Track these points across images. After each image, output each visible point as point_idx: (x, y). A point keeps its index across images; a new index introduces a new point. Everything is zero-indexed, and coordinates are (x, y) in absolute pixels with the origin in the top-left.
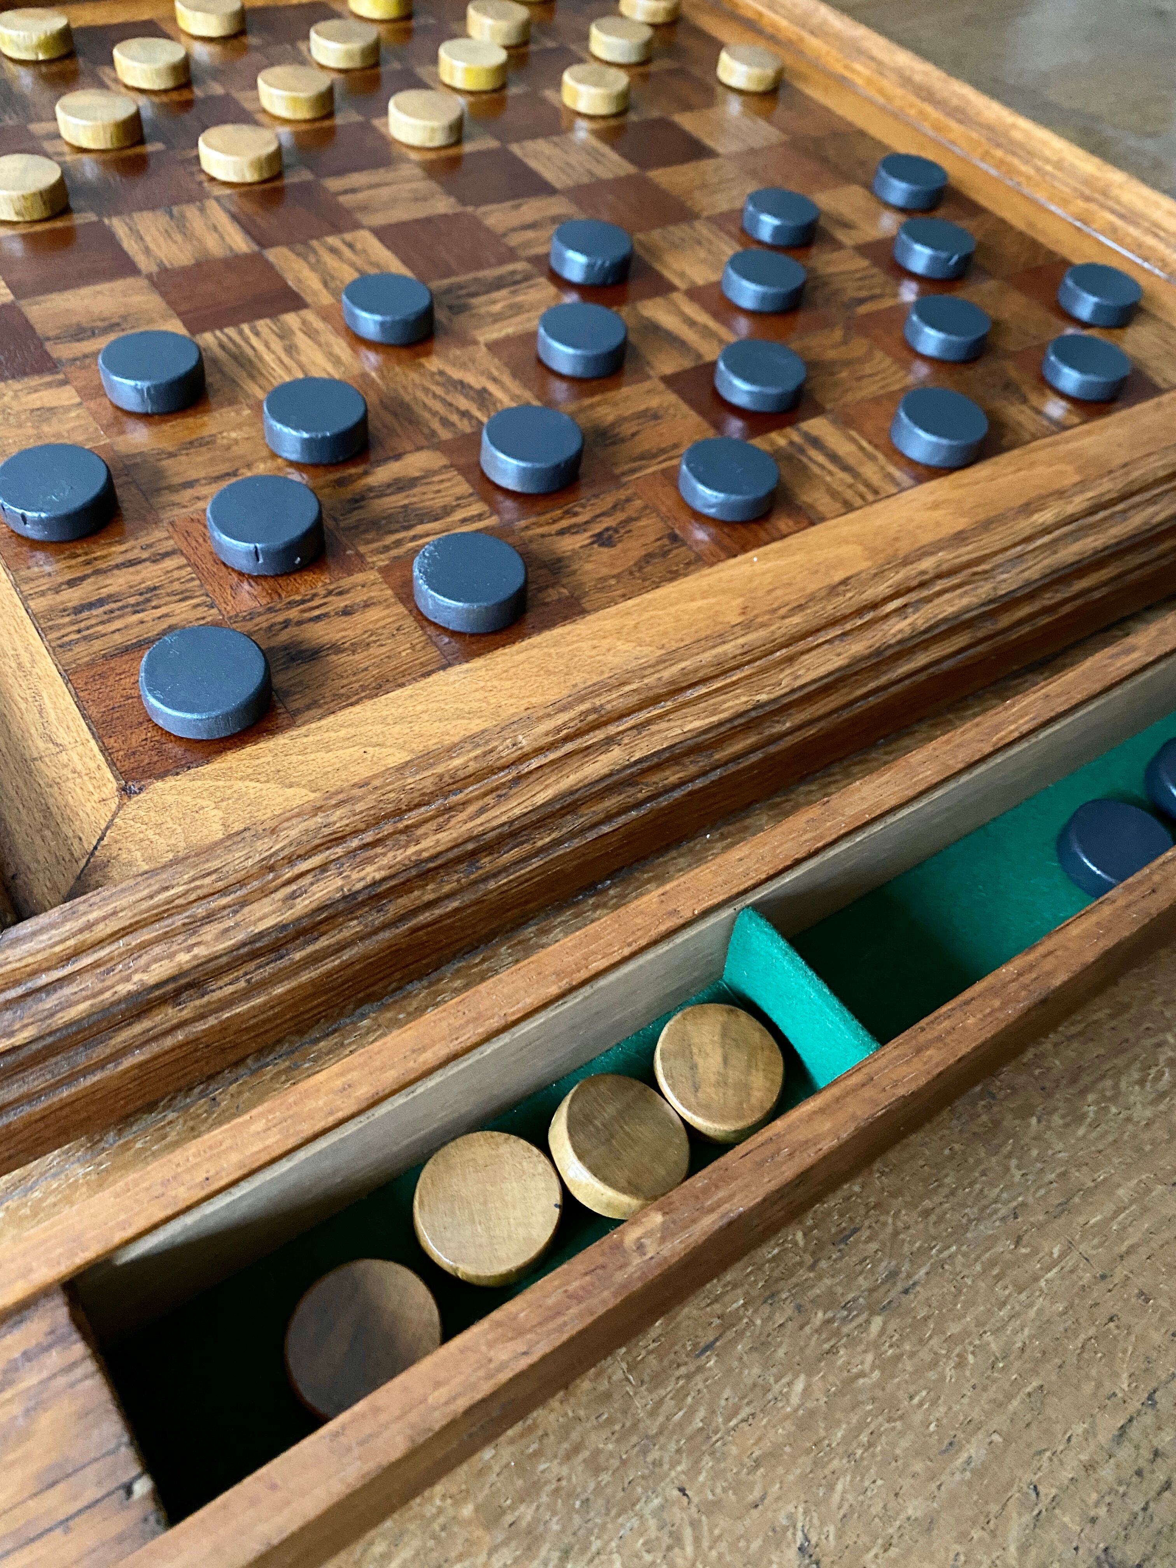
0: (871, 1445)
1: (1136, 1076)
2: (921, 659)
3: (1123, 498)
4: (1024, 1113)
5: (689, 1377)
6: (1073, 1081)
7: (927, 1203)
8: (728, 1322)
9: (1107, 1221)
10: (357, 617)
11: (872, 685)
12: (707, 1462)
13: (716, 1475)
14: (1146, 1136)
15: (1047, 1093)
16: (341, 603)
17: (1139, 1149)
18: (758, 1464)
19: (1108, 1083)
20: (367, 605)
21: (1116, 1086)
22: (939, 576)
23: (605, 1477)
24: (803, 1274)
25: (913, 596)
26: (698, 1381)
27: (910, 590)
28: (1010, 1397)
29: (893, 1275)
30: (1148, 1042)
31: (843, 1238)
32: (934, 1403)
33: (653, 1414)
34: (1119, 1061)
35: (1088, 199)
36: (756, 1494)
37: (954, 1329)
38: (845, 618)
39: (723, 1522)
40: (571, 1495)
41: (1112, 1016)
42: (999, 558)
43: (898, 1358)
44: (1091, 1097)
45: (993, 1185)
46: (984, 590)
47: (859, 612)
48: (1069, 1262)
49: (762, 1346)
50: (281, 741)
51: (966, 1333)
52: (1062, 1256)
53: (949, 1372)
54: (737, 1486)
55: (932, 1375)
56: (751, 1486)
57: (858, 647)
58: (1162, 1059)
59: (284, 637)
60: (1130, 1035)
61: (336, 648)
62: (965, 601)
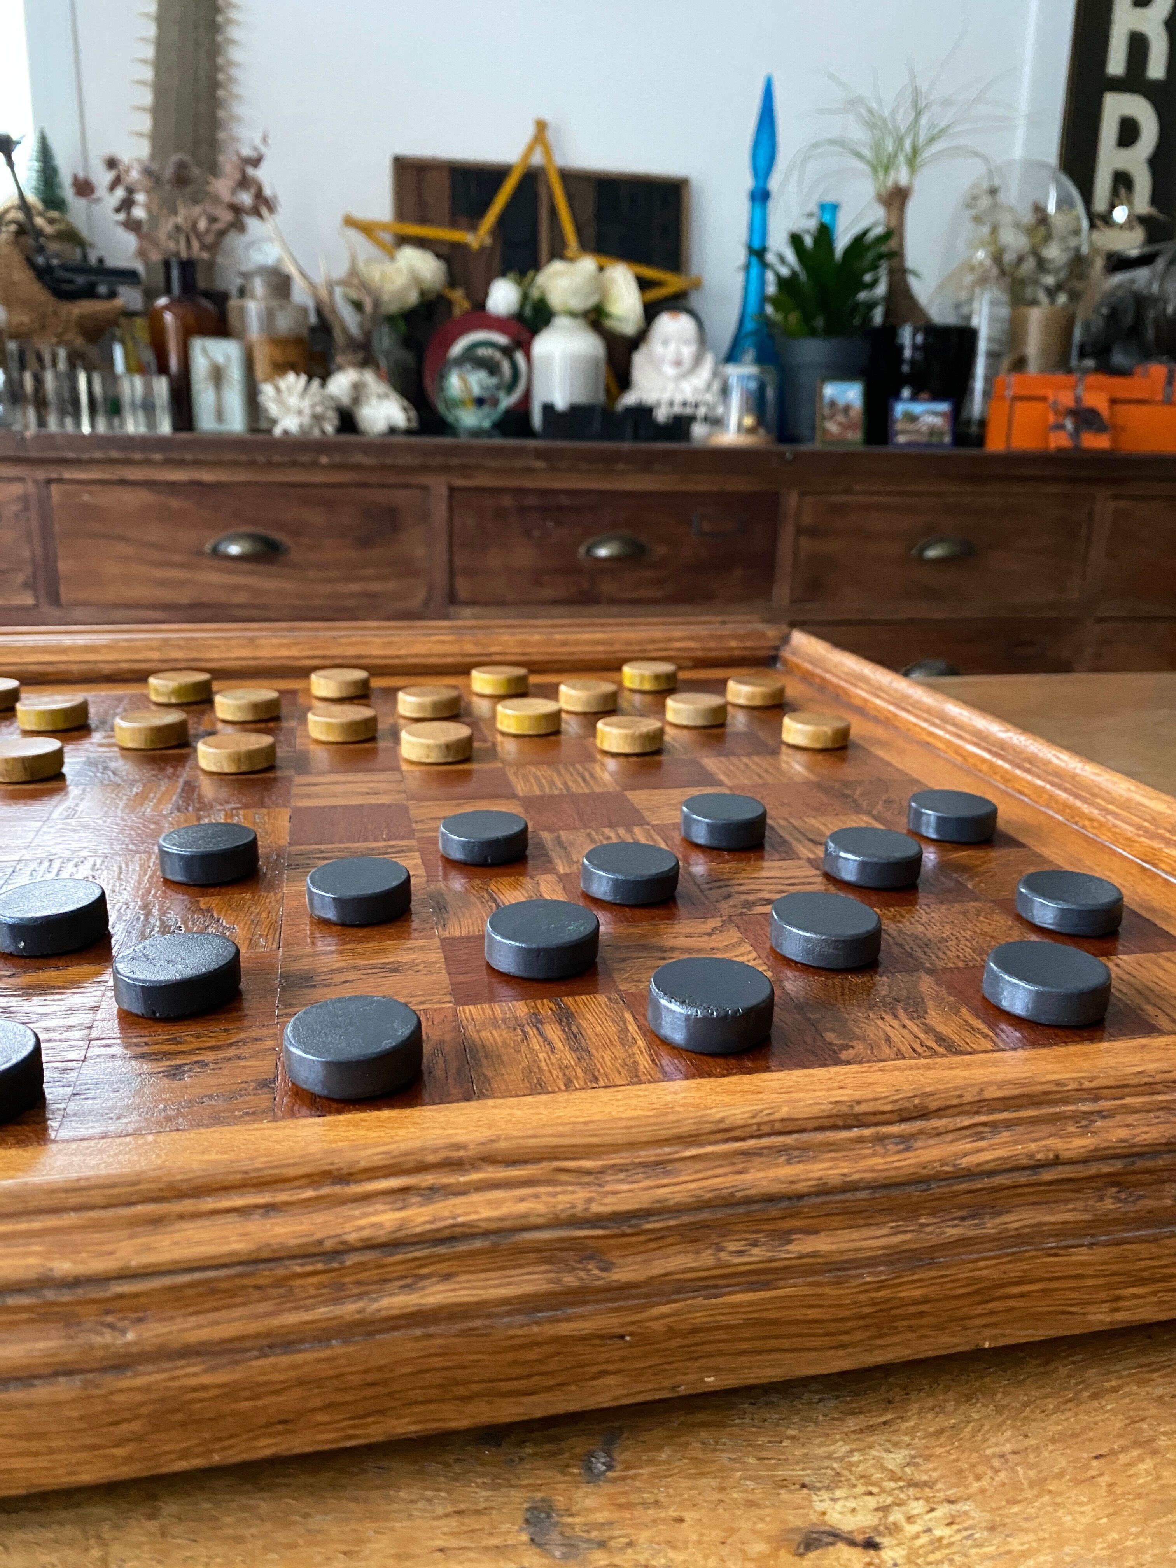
35: (1153, 836)
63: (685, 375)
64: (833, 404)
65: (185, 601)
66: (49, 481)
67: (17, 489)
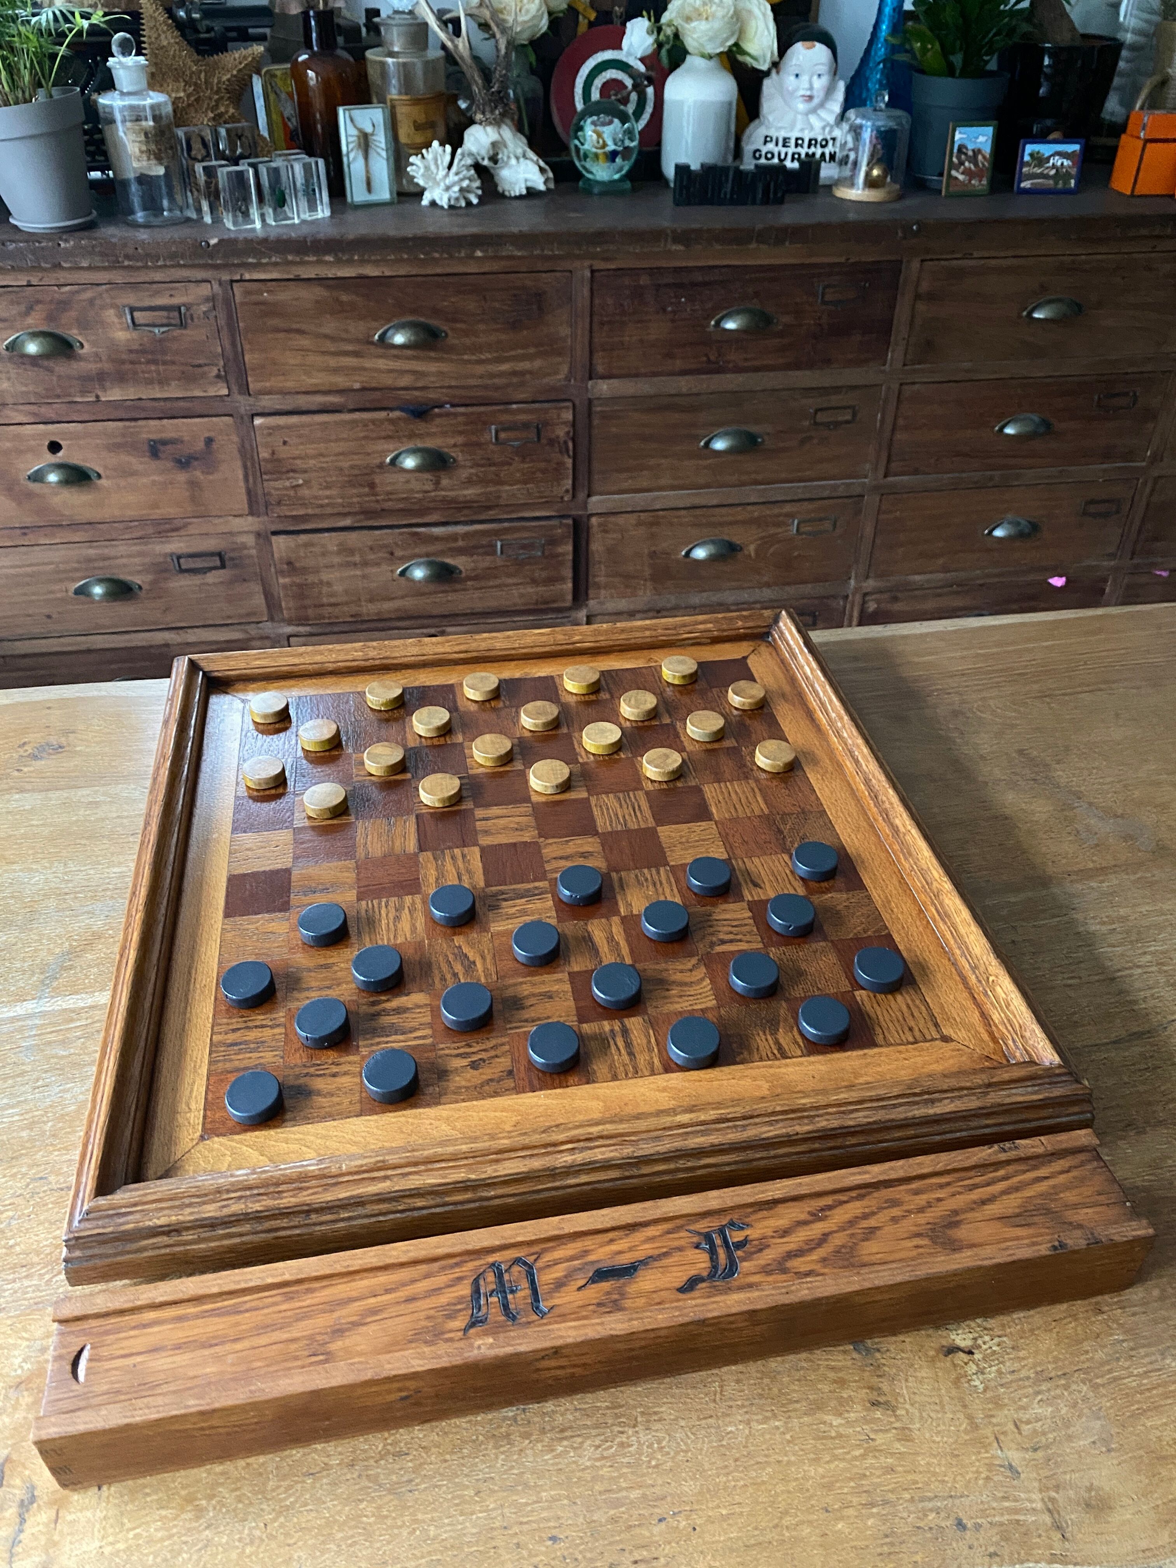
0: (351, 1545)
1: (597, 1443)
2: (584, 1179)
3: (744, 1118)
4: (526, 1436)
5: (297, 1482)
6: (562, 1431)
7: (448, 1457)
8: (327, 1467)
9: (527, 1504)
10: (337, 1079)
11: (549, 1185)
12: (282, 1519)
13: (282, 1526)
14: (578, 1474)
15: (543, 1431)
16: (335, 1069)
17: (569, 1478)
18: (302, 1529)
19: (579, 1440)
20: (346, 1073)
21: (582, 1443)
22: (602, 1137)
23: (240, 1506)
24: (372, 1462)
25: (582, 1144)
26: (299, 1486)
27: (579, 1141)
28: (423, 1557)
29: (410, 1481)
30: (617, 1429)
31: (399, 1454)
32: (389, 1543)
33: (273, 1490)
34: (594, 1432)
36: (292, 1541)
37: (420, 1516)
38: (535, 1147)
39: (273, 1545)
40: (223, 1505)
41: (608, 1408)
42: (644, 1136)
43: (386, 1517)
44: (565, 1443)
45: (483, 1462)
46: (628, 1151)
47: (545, 1146)
48: (494, 1514)
49: (334, 1484)
50: (272, 1132)
51: (424, 1521)
52: (494, 1509)
53: (405, 1533)
54: (287, 1535)
55: (396, 1531)
56: (292, 1537)
57: (536, 1164)
58: (618, 1440)
59: (302, 1081)
60: (610, 1422)
61: (319, 1093)
62: (612, 1154)
63: (814, 111)
64: (962, 149)
65: (357, 386)
66: (232, 281)
67: (205, 290)
